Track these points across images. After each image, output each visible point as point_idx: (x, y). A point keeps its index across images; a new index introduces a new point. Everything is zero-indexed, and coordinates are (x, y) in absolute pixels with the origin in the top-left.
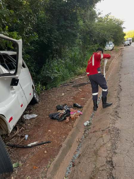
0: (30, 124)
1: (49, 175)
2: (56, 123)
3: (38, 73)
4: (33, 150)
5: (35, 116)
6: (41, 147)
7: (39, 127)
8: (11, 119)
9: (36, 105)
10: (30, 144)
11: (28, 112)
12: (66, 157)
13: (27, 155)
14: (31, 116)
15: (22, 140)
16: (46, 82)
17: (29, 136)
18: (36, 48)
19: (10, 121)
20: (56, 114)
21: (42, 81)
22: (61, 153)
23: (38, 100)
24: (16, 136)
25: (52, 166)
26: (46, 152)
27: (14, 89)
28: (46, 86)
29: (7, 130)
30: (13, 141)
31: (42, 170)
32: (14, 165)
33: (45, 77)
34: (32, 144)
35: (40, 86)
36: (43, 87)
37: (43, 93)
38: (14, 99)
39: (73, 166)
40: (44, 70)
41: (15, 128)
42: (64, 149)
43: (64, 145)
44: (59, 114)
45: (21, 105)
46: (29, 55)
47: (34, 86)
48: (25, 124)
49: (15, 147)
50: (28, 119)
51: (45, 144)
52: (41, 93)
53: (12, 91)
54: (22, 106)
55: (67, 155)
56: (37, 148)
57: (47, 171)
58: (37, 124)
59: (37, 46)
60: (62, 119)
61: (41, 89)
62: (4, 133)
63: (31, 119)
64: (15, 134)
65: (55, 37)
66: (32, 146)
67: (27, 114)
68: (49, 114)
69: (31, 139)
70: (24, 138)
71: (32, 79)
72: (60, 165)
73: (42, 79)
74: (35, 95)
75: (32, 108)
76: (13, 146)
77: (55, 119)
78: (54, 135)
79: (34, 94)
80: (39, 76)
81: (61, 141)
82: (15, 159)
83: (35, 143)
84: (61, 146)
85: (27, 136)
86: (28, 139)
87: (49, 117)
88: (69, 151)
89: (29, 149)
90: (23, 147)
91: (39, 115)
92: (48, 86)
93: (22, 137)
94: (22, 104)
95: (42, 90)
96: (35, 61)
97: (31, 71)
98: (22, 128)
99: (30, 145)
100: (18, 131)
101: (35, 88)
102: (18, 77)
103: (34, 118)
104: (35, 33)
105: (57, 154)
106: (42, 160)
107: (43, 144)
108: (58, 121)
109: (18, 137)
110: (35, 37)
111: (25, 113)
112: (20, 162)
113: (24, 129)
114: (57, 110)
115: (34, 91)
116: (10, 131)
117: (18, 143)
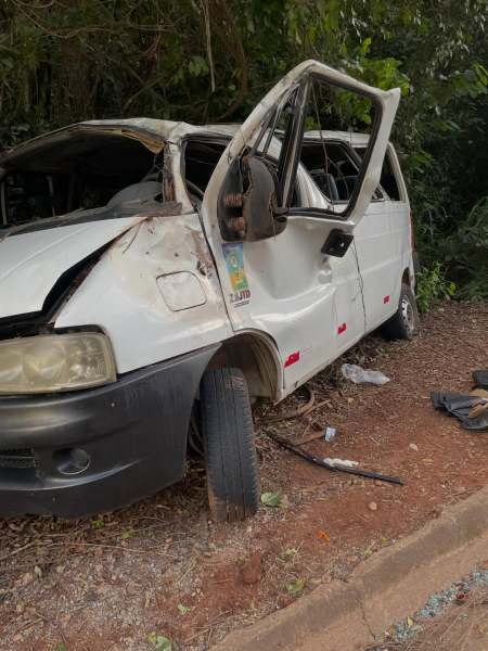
0: (356, 399)
1: (355, 580)
2: (449, 428)
3: (447, 228)
4: (335, 481)
5: (383, 379)
6: (364, 483)
7: (382, 419)
8: (294, 358)
9: (397, 345)
10: (332, 458)
11: (363, 358)
12: (439, 559)
13: (312, 488)
14: (367, 376)
15: (313, 437)
16: (470, 271)
17: (338, 434)
18: (471, 127)
19: (288, 364)
20: (461, 399)
21: (454, 263)
22: (428, 535)
23: (412, 328)
24: (300, 417)
25: (376, 560)
26: (373, 506)
27: (329, 267)
28: (460, 286)
29: (274, 389)
30: (288, 430)
31: (341, 554)
32: (265, 497)
33: (473, 251)
34: (339, 461)
35: (435, 278)
36: (448, 285)
37: (443, 310)
38: (324, 298)
39: (460, 601)
40: (473, 224)
41: (303, 392)
42: (442, 529)
43: (450, 514)
44: (477, 401)
45: (340, 325)
46: (429, 156)
47: (412, 273)
48: (340, 394)
49: (286, 448)
50: (354, 381)
51: (379, 482)
52: (433, 306)
53: (323, 272)
54: (341, 330)
55: (449, 555)
56: (350, 482)
57: (356, 564)
58: (380, 407)
59: (476, 120)
60: (478, 423)
61: (436, 293)
62: (266, 392)
63: (364, 385)
64: (300, 411)
66: (336, 469)
67: (357, 363)
68: (435, 390)
69: (342, 445)
70: (320, 434)
71: (416, 247)
72: (406, 572)
73: (456, 257)
74: (405, 306)
75: (380, 350)
76: (282, 444)
77: (451, 415)
78: (424, 469)
79: (401, 302)
80: (447, 243)
81: (444, 499)
82: (275, 481)
83: (348, 463)
84: (437, 514)
85: (330, 432)
86: (331, 443)
87: (432, 400)
88: (459, 546)
89: (325, 475)
90: (310, 460)
91: (398, 381)
92: (473, 287)
93: (317, 428)
94: (344, 325)
95: (441, 296)
96: (452, 183)
97: (418, 216)
98: (327, 402)
99: (330, 462)
100: (309, 406)
101: (413, 283)
102: (352, 227)
103: (376, 386)
104: (478, 67)
105: (411, 533)
106: (352, 525)
107: (376, 478)
108: (461, 428)
109: (307, 422)
110: (474, 83)
111: (348, 357)
112: (286, 496)
113: (330, 406)
114: (474, 388)
115: (405, 294)
116: (284, 393)
117: (297, 442)
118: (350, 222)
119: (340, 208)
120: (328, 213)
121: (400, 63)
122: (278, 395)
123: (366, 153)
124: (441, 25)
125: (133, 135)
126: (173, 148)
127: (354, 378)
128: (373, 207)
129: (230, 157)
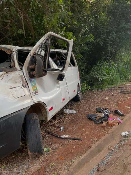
0: (68, 118)
1: (71, 170)
2: (92, 123)
3: (87, 73)
4: (64, 142)
5: (75, 112)
6: (72, 141)
7: (75, 123)
8: (51, 109)
9: (78, 103)
10: (63, 135)
11: (70, 107)
12: (93, 159)
13: (58, 145)
14: (71, 111)
15: (57, 130)
16: (93, 83)
17: (64, 128)
18: (91, 49)
19: (50, 110)
20: (94, 115)
21: (89, 81)
22: (89, 153)
23: (81, 98)
24: (54, 125)
25: (76, 163)
26: (74, 147)
28: (91, 87)
29: (46, 118)
30: (51, 129)
31: (67, 163)
32: (45, 149)
33: (93, 78)
34: (65, 136)
35: (85, 85)
36: (89, 87)
37: (88, 93)
38: (58, 92)
39: (98, 170)
40: (93, 72)
41: (54, 118)
42: (92, 151)
43: (94, 147)
44: (97, 116)
45: (63, 99)
46: (82, 56)
47: (80, 84)
48: (64, 117)
49: (50, 134)
50: (68, 113)
51: (75, 140)
52: (86, 92)
53: (58, 85)
54: (63, 100)
55: (94, 158)
56: (68, 141)
57: (71, 165)
58: (75, 120)
59: (92, 47)
60: (98, 122)
61: (86, 89)
62: (44, 119)
63: (70, 114)
64: (54, 123)
65: (112, 39)
66: (64, 138)
67: (68, 108)
68: (88, 114)
69: (65, 131)
70: (60, 129)
71: (80, 78)
72: (84, 165)
73: (90, 80)
74: (79, 92)
75: (73, 104)
76: (49, 133)
77: (92, 120)
78: (87, 135)
79: (78, 92)
80: (87, 76)
81: (92, 143)
82: (48, 144)
83: (67, 136)
84: (90, 147)
85: (62, 128)
86: (63, 131)
87: (87, 117)
88: (97, 155)
89: (61, 140)
90: (57, 137)
91: (79, 112)
92: (94, 87)
93: (59, 127)
94: (64, 99)
95: (87, 90)
96: (88, 62)
97: (80, 70)
98: (61, 120)
99: (62, 136)
100: (56, 121)
101: (80, 87)
103: (73, 114)
104: (91, 35)
105: (84, 153)
106: (69, 154)
107: (75, 139)
108: (95, 123)
109: (56, 126)
110: (91, 38)
111: (66, 107)
112: (51, 148)
113: (62, 121)
114: (97, 113)
115: (78, 89)
116: (49, 119)
117: (53, 132)
118: (64, 72)
119: (61, 69)
120: (58, 70)
121: (73, 33)
122: (47, 119)
123: (66, 55)
124: (82, 24)
125: (2, 49)
126: (14, 53)
127: (67, 112)
128: (69, 68)
129: (30, 55)
